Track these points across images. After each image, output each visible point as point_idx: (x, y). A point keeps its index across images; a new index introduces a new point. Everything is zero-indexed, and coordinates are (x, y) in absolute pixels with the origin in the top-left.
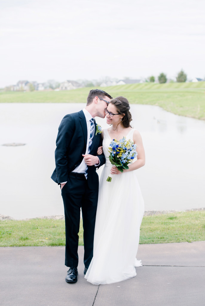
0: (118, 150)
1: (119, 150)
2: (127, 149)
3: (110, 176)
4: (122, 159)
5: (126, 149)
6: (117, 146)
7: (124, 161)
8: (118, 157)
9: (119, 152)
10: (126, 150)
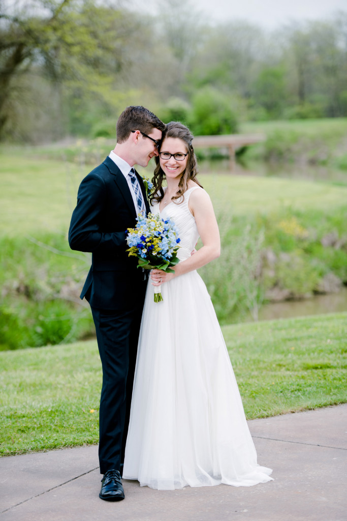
0: (149, 244)
1: (150, 241)
2: (162, 232)
3: (156, 293)
4: (163, 253)
5: (159, 234)
6: (143, 238)
7: (170, 255)
8: (154, 254)
9: (152, 246)
10: (162, 235)
